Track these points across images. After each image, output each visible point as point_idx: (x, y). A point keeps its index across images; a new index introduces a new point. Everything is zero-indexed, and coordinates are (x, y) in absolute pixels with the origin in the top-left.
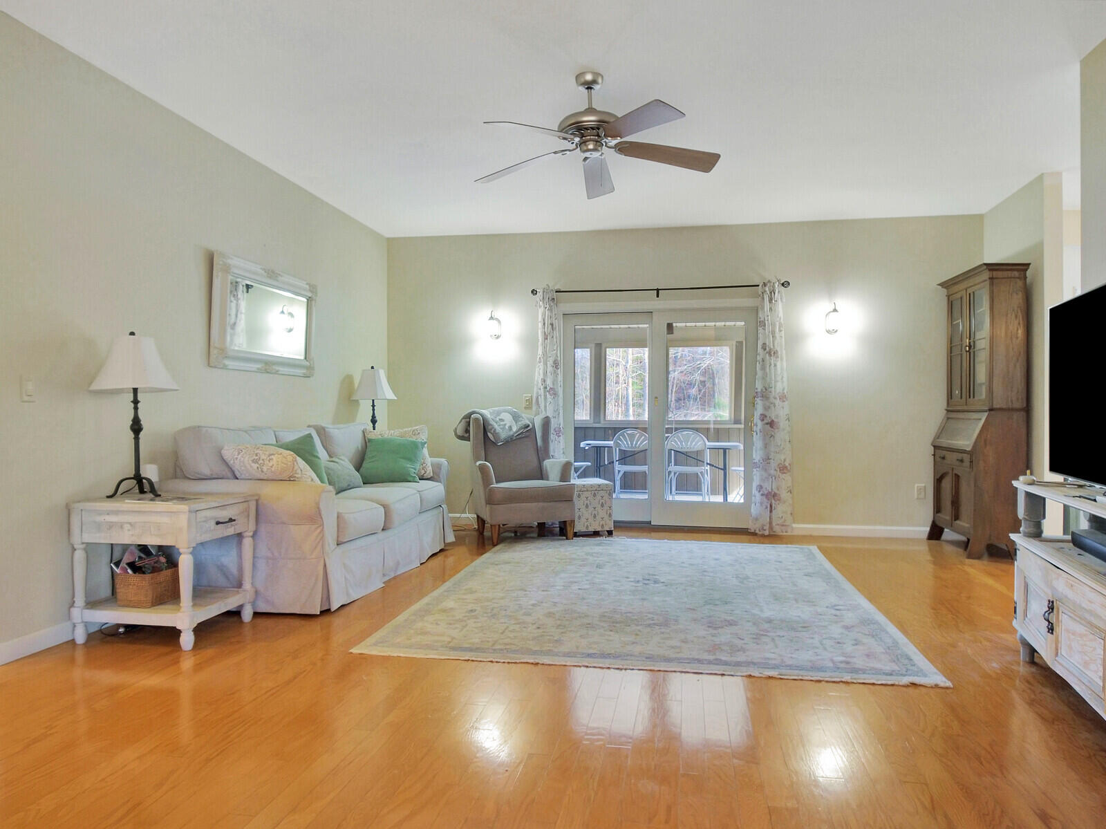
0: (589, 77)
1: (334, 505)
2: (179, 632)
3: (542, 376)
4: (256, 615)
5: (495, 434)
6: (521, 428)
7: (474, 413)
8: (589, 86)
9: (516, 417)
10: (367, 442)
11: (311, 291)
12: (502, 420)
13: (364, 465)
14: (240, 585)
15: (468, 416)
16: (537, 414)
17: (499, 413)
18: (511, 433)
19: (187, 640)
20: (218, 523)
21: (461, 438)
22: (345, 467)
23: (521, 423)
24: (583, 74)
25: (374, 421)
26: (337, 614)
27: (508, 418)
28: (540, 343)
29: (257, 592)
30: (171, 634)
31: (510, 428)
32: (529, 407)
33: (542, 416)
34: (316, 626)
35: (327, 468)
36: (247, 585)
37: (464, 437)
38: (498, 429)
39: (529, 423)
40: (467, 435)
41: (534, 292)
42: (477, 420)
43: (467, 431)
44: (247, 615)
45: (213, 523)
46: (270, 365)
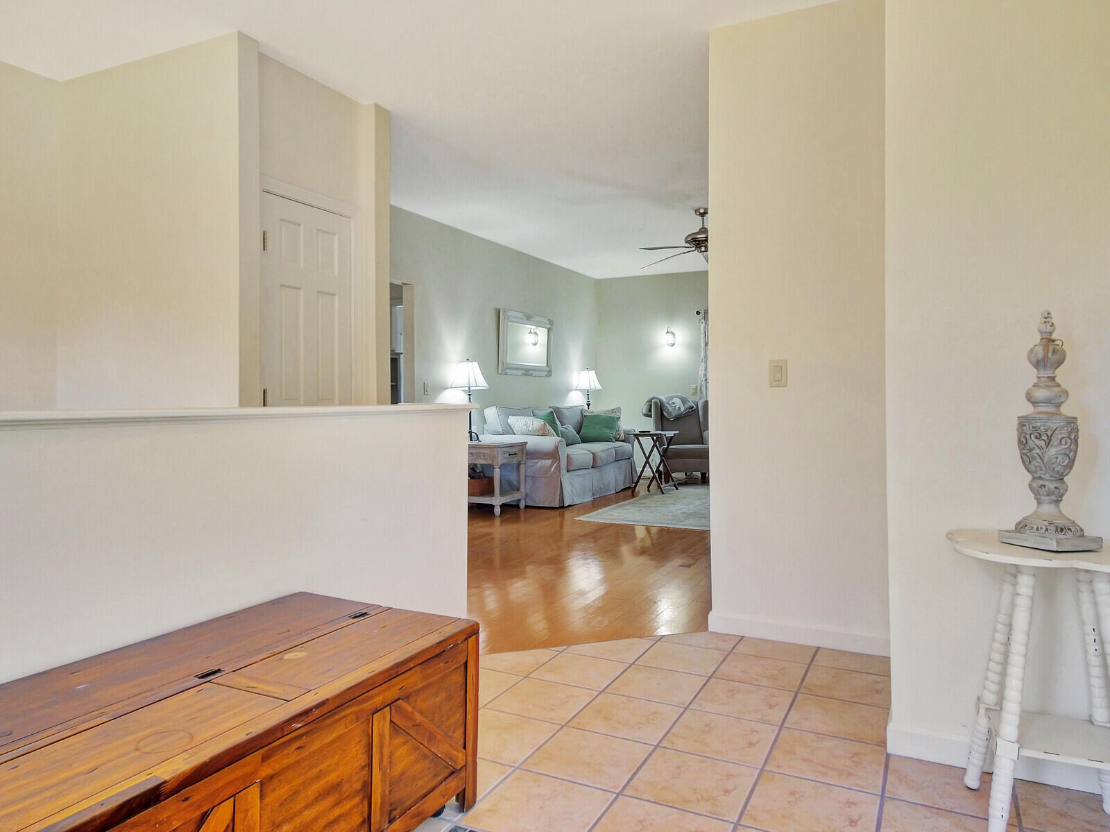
0: (702, 211)
1: (565, 451)
2: (494, 506)
3: (703, 372)
4: (527, 507)
5: (669, 413)
6: (687, 409)
7: (653, 398)
8: (703, 215)
9: (684, 401)
10: (583, 417)
11: (550, 324)
12: (674, 403)
13: (582, 431)
14: (518, 490)
15: (650, 401)
16: (701, 398)
17: (672, 398)
18: (680, 412)
19: (497, 510)
20: (510, 455)
21: (646, 415)
22: (570, 430)
23: (687, 406)
24: (699, 209)
25: (588, 405)
26: (567, 509)
27: (678, 402)
28: (702, 349)
29: (527, 494)
30: (491, 507)
31: (679, 408)
32: (694, 394)
33: (703, 400)
34: (557, 513)
35: (561, 431)
36: (522, 490)
37: (648, 415)
38: (671, 409)
39: (693, 405)
40: (650, 414)
41: (698, 313)
42: (656, 403)
43: (650, 411)
44: (522, 505)
45: (508, 454)
46: (527, 372)
